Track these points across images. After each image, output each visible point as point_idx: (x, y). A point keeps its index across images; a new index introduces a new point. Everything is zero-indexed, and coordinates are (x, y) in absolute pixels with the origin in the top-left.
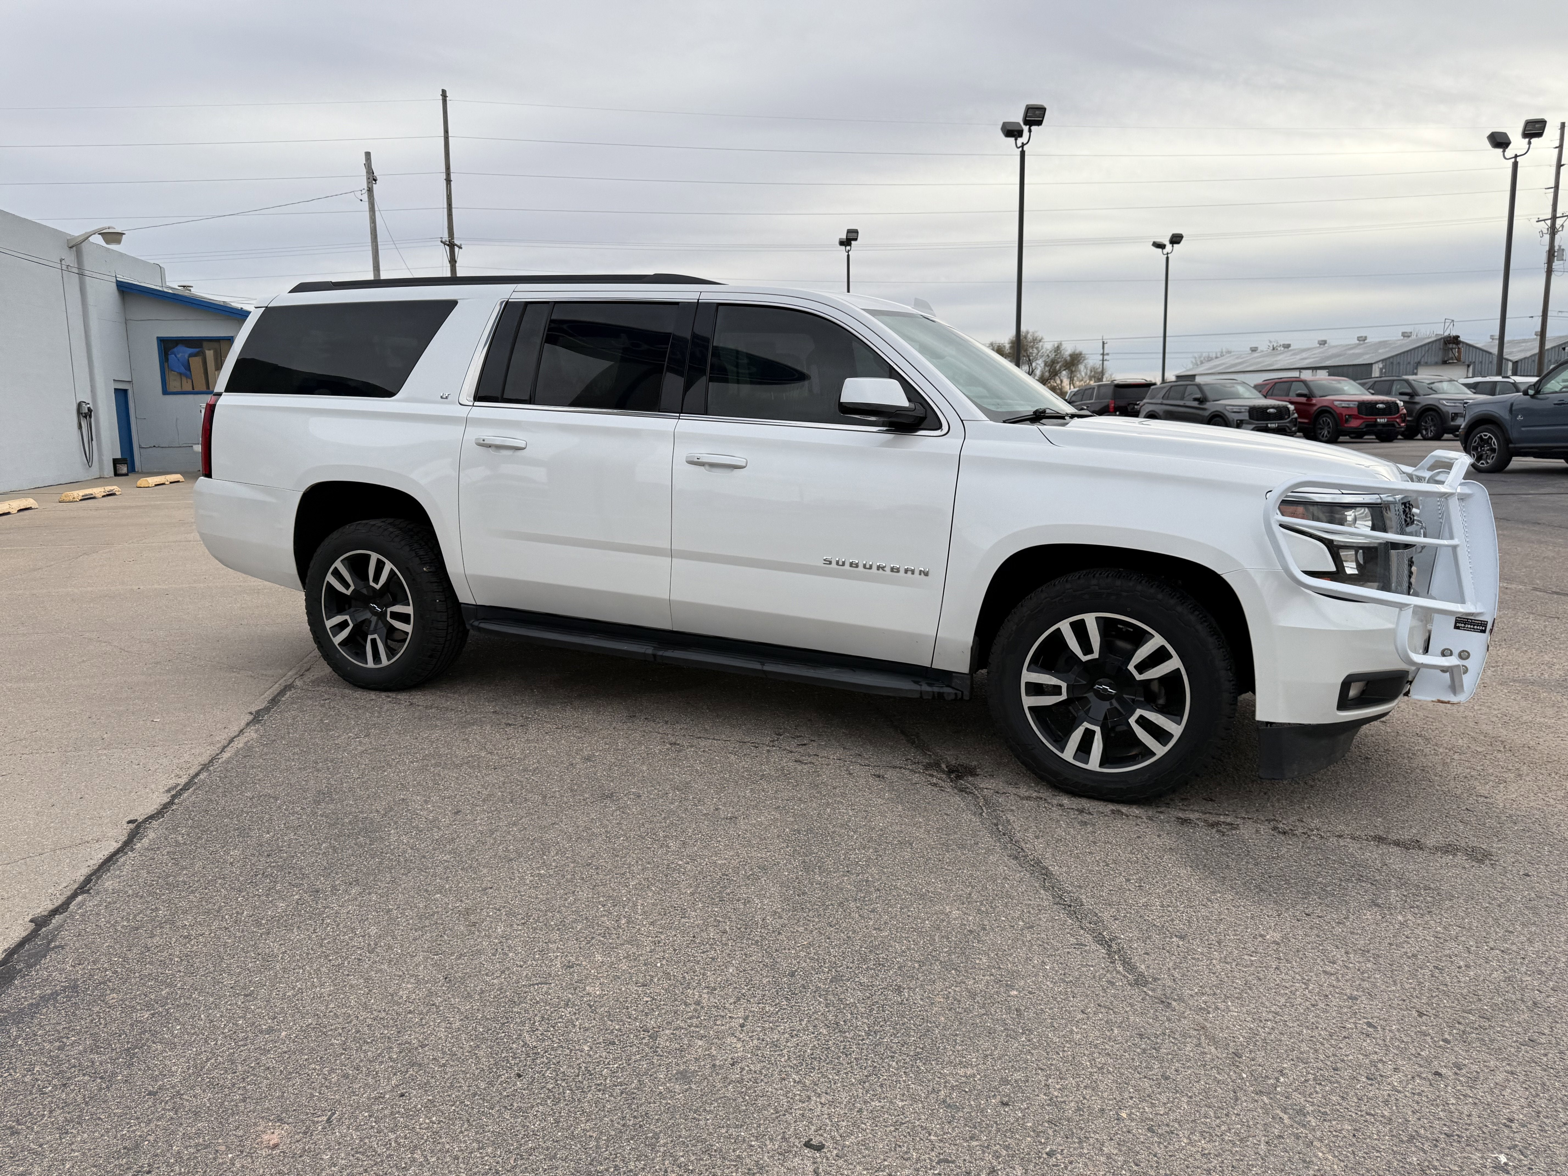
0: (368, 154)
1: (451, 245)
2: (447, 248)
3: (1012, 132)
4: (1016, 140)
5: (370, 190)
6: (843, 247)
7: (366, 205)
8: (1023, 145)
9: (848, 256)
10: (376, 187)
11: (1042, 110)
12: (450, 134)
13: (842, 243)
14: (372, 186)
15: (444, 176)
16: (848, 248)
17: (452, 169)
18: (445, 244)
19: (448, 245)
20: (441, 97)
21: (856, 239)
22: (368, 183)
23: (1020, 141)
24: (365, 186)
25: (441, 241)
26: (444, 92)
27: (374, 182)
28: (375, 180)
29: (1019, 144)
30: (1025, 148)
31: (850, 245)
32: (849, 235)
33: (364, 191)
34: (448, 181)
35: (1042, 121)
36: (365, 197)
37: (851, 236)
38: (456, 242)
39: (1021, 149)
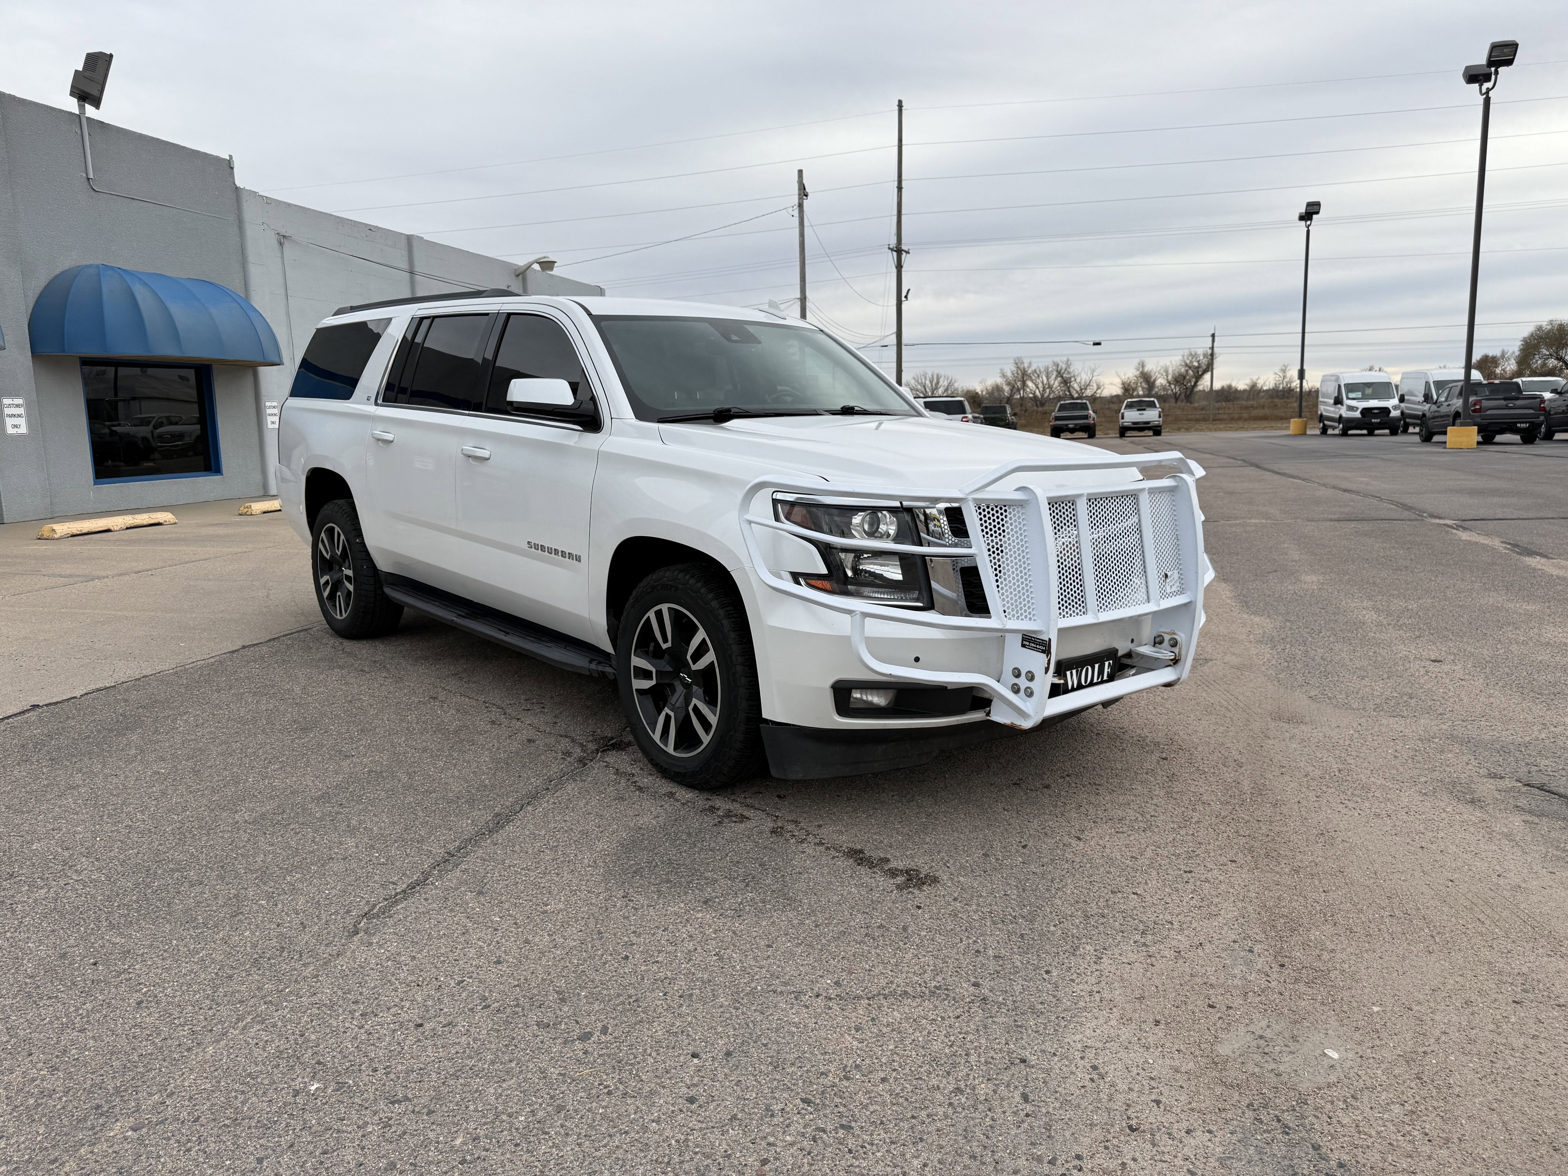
0: (800, 172)
1: (899, 251)
2: (895, 254)
3: (1475, 76)
4: (1481, 86)
5: (801, 206)
6: (1303, 223)
7: (796, 220)
8: (1488, 90)
9: (1308, 232)
10: (806, 203)
11: (1513, 47)
12: (904, 142)
13: (1302, 218)
14: (803, 202)
15: (896, 184)
16: (1309, 222)
17: (904, 177)
18: (892, 250)
19: (896, 251)
20: (897, 108)
21: (1317, 213)
22: (799, 199)
23: (1486, 85)
24: (795, 200)
25: (889, 248)
26: (900, 102)
27: (805, 197)
28: (806, 196)
29: (1484, 91)
30: (1491, 94)
31: (1311, 219)
32: (1308, 208)
33: (795, 207)
34: (900, 188)
35: (1513, 59)
36: (796, 213)
37: (1311, 210)
38: (904, 247)
39: (1485, 96)
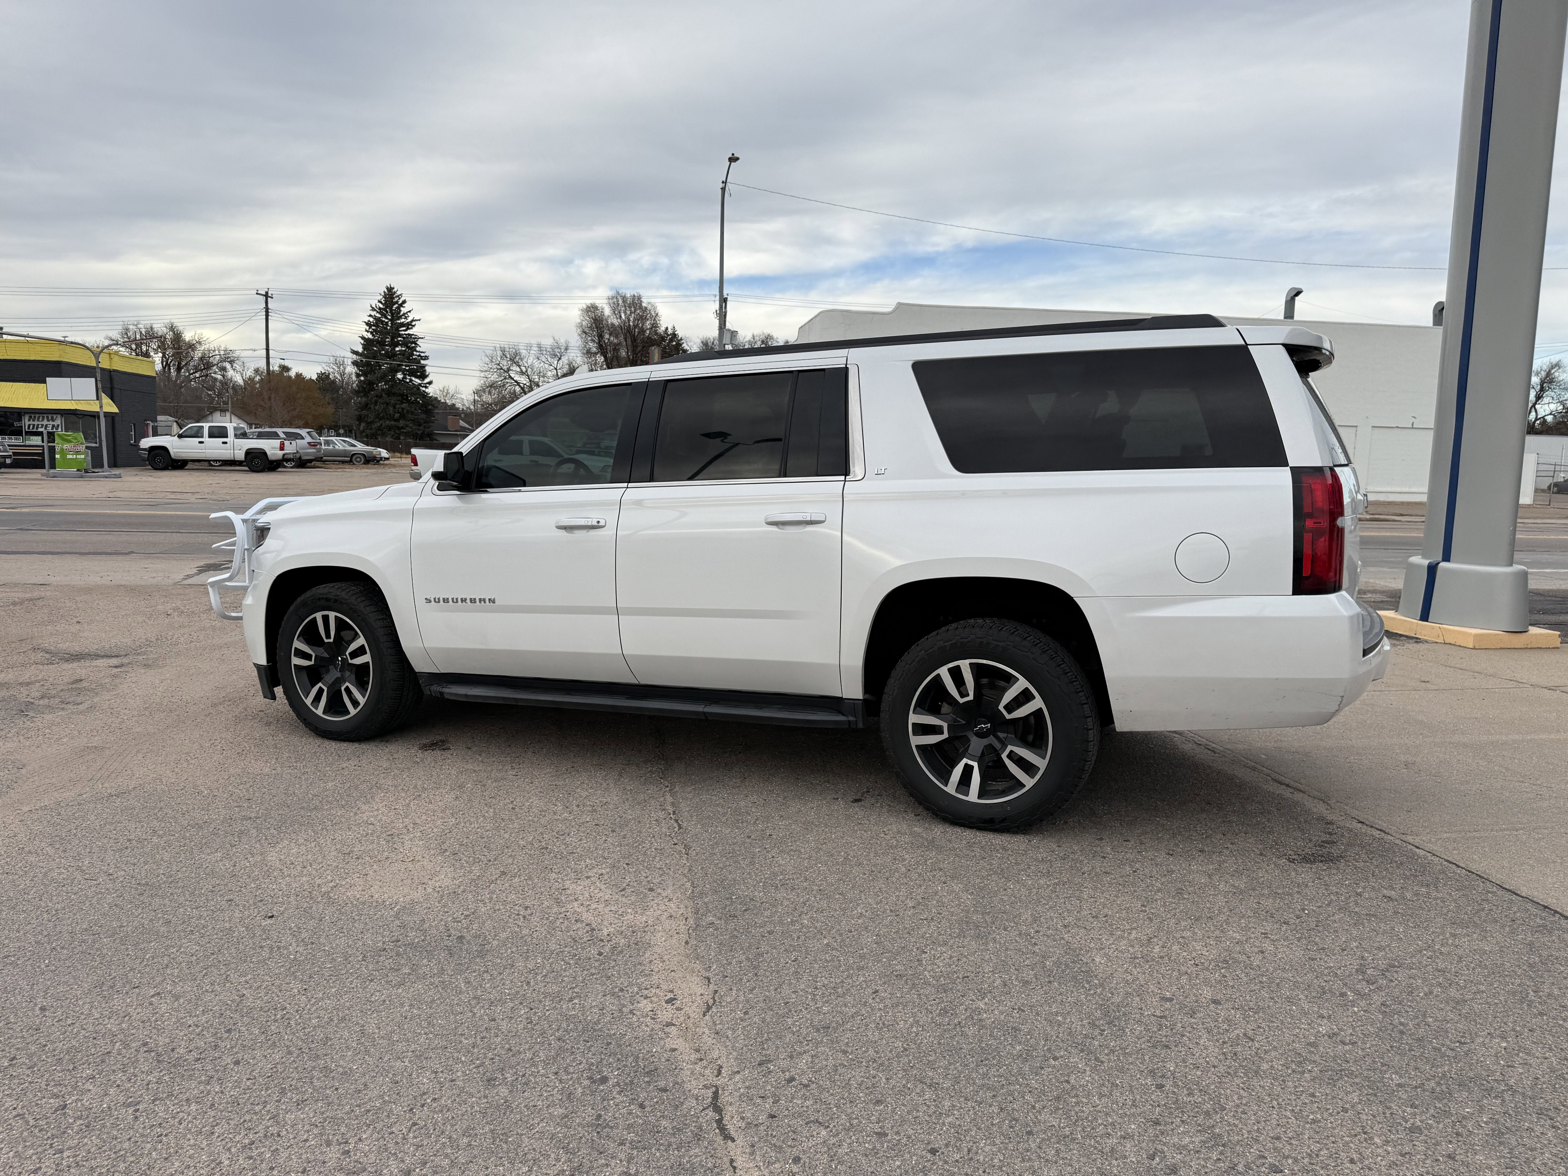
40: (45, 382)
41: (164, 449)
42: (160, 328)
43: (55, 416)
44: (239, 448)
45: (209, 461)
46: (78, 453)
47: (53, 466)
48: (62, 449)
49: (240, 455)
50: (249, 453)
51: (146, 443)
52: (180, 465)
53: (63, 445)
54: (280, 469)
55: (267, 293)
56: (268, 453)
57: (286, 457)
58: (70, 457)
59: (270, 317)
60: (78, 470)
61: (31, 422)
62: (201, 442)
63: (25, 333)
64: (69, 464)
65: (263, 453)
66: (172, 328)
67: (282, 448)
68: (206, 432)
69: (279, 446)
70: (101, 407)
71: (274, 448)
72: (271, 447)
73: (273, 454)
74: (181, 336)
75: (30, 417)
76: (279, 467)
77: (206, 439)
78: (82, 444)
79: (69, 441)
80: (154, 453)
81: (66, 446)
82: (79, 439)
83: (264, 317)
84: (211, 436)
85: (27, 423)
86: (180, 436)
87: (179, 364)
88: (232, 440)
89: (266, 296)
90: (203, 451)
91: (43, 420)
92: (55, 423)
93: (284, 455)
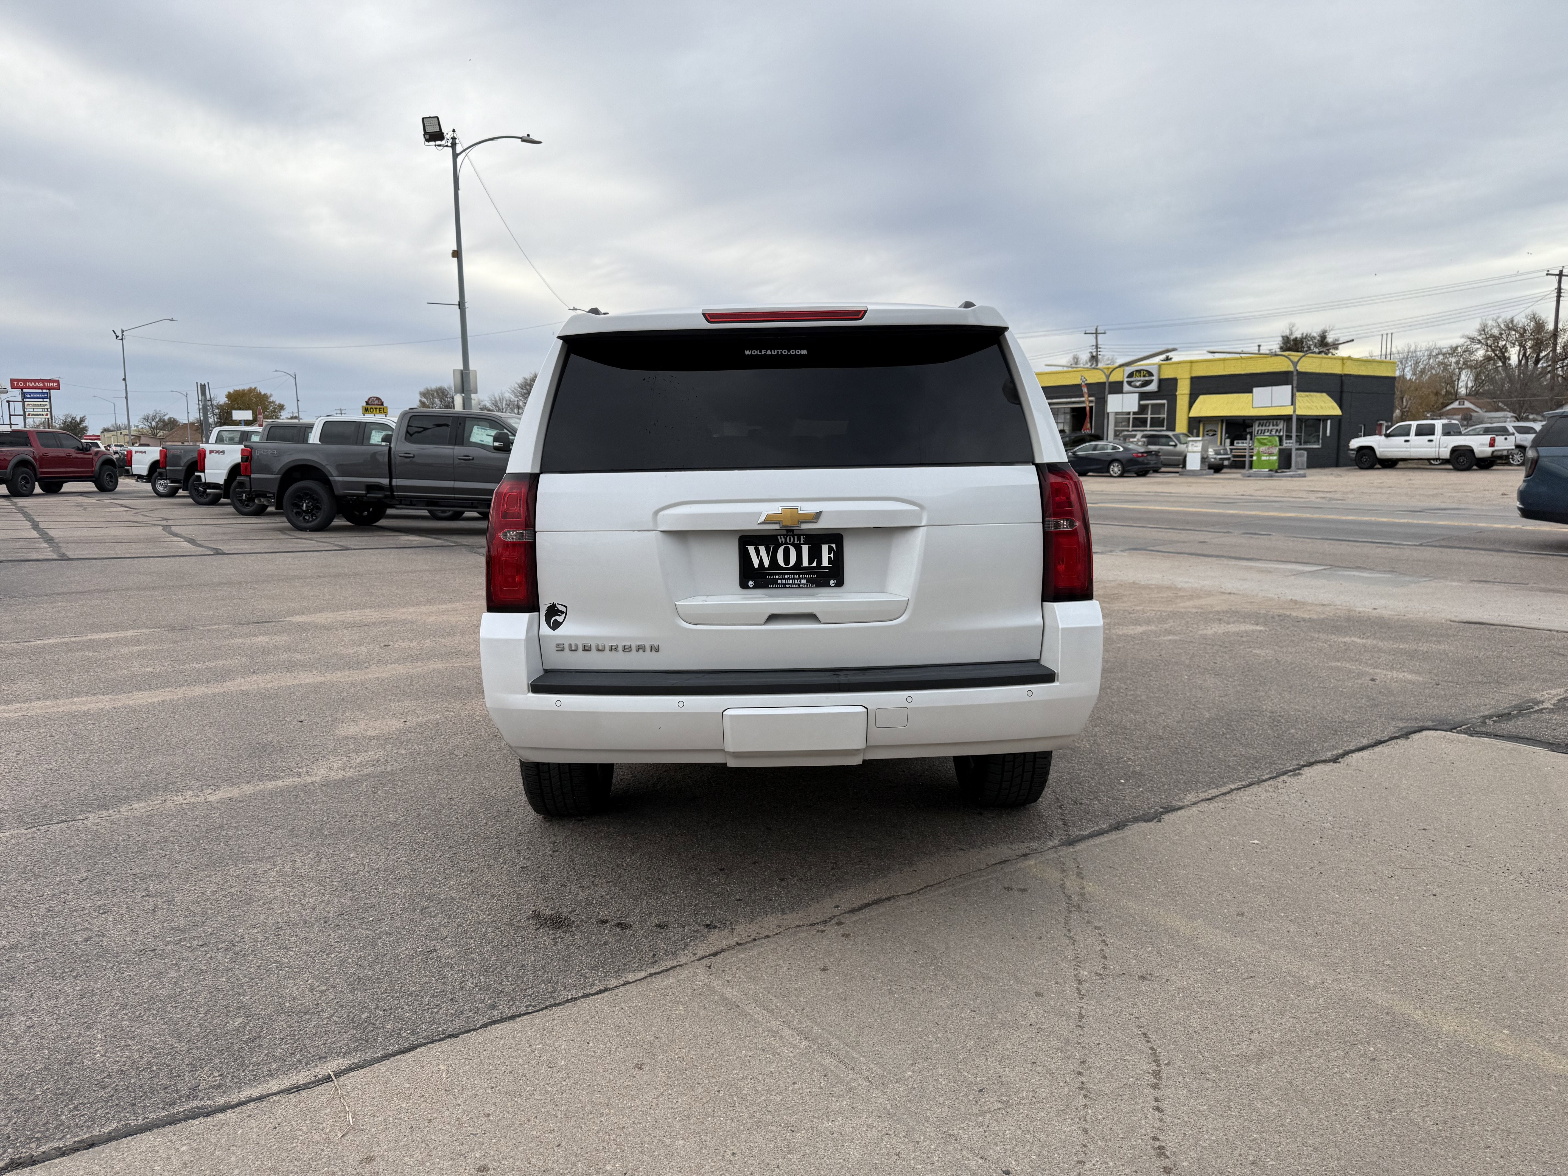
40: (1251, 392)
41: (1371, 449)
42: (1521, 320)
43: (1279, 421)
44: (1445, 445)
45: (1429, 460)
46: (1271, 454)
47: (1251, 467)
48: (1259, 452)
49: (1446, 453)
50: (1455, 450)
51: (1355, 443)
52: (1390, 464)
53: (1259, 447)
54: (1495, 467)
55: (1561, 272)
56: (1476, 450)
57: (1495, 454)
58: (1264, 458)
59: (1561, 299)
60: (1270, 470)
61: (1260, 428)
62: (1407, 441)
63: (1239, 350)
64: (1262, 464)
65: (1469, 451)
66: (1534, 318)
67: (1492, 444)
68: (1413, 431)
69: (1488, 442)
70: (1294, 411)
71: (1483, 445)
72: (1480, 444)
73: (1482, 452)
74: (1544, 326)
75: (1260, 423)
76: (1492, 466)
77: (1412, 437)
78: (1276, 446)
79: (1265, 444)
80: (1361, 452)
81: (1262, 449)
82: (1274, 442)
83: (1555, 299)
84: (1417, 434)
85: (1257, 429)
86: (1387, 436)
87: (1538, 355)
88: (1438, 437)
89: (1561, 275)
90: (1409, 450)
91: (1269, 426)
92: (1279, 428)
93: (1493, 452)
